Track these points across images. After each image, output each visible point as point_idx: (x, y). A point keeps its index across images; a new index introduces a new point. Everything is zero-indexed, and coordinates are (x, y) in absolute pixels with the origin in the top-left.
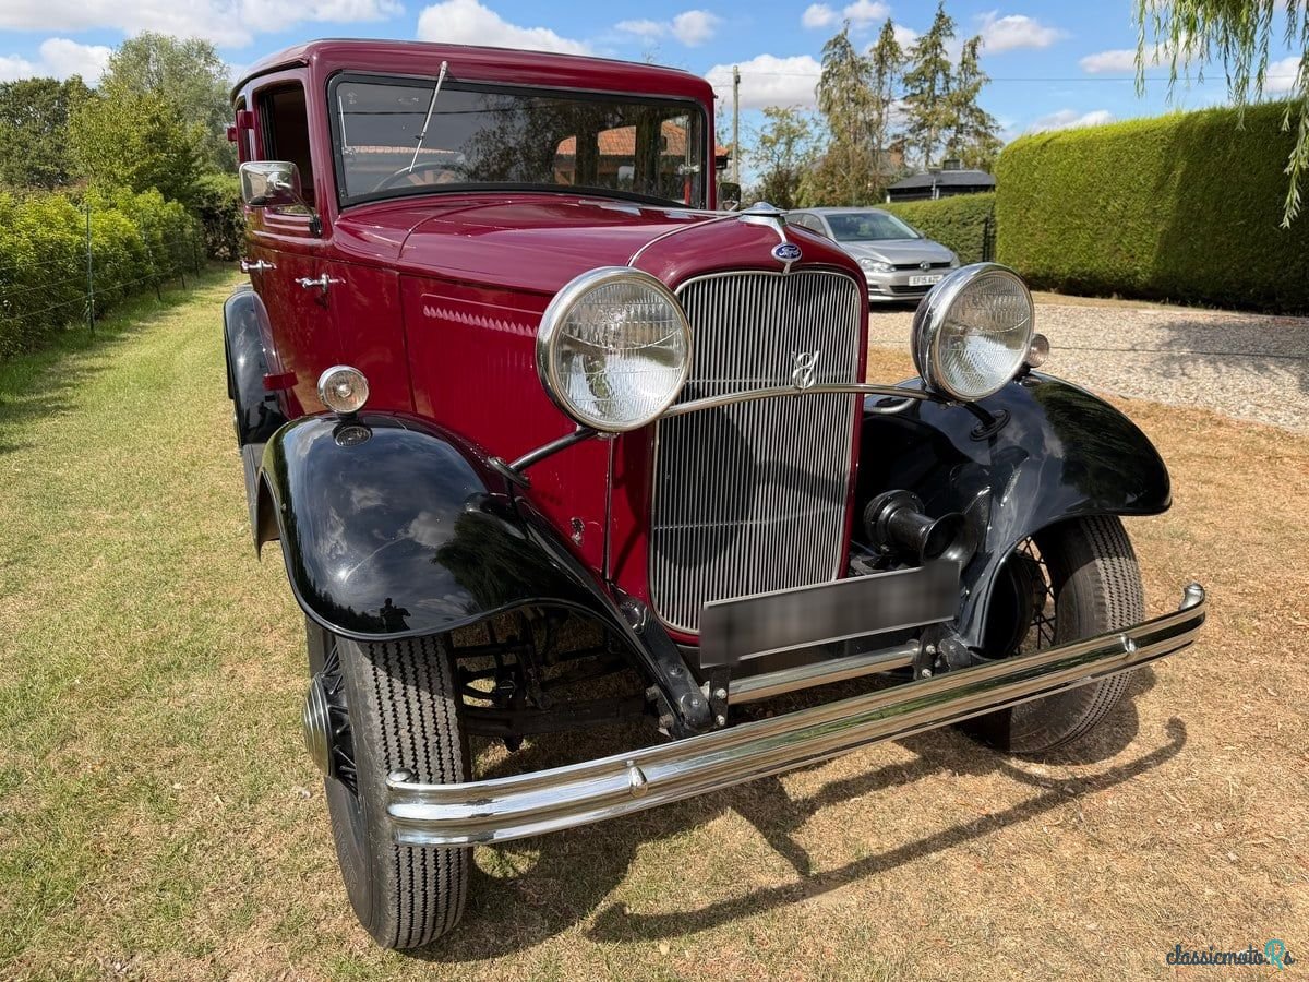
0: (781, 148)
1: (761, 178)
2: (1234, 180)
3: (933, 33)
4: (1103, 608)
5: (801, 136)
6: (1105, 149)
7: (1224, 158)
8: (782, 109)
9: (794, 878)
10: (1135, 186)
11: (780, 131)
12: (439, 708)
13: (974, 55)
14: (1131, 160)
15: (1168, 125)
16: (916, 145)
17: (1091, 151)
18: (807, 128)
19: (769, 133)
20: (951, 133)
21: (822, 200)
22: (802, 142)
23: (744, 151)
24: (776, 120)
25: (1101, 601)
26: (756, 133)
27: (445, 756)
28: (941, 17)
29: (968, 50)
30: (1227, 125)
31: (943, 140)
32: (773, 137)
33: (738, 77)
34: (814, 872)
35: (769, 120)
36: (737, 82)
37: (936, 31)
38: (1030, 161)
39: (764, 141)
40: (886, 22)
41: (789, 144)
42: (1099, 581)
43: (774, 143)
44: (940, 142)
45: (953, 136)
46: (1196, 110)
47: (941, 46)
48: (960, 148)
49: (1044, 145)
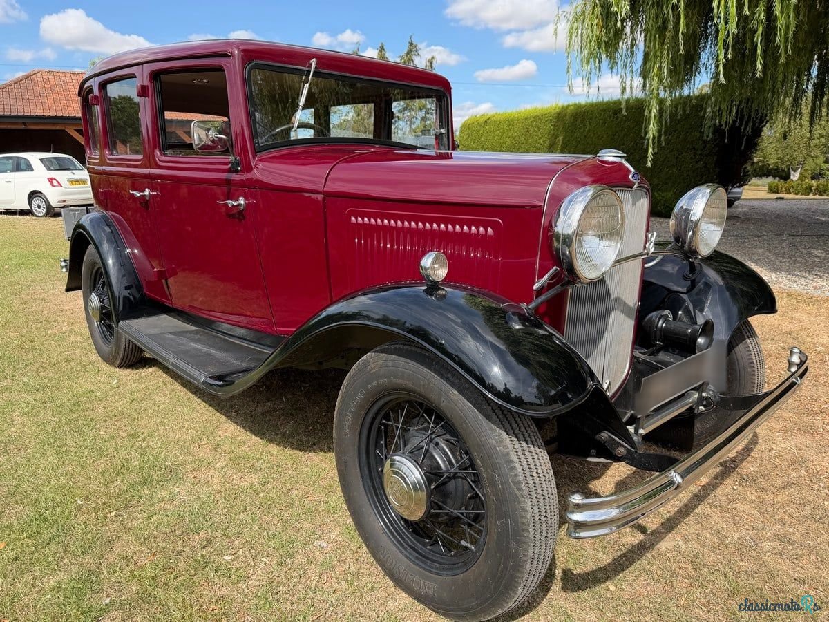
2: (590, 142)
3: (408, 53)
4: (752, 365)
6: (520, 124)
7: (584, 131)
9: (641, 537)
10: (538, 146)
13: (432, 68)
14: (535, 131)
15: (553, 111)
16: (403, 120)
17: (513, 126)
20: (422, 114)
25: (751, 361)
28: (411, 44)
29: (428, 64)
30: (584, 113)
31: (418, 117)
34: (649, 531)
37: (409, 52)
38: (479, 131)
40: (380, 45)
42: (749, 351)
44: (417, 118)
45: (424, 115)
46: (566, 104)
47: (413, 61)
48: (428, 122)
49: (486, 122)
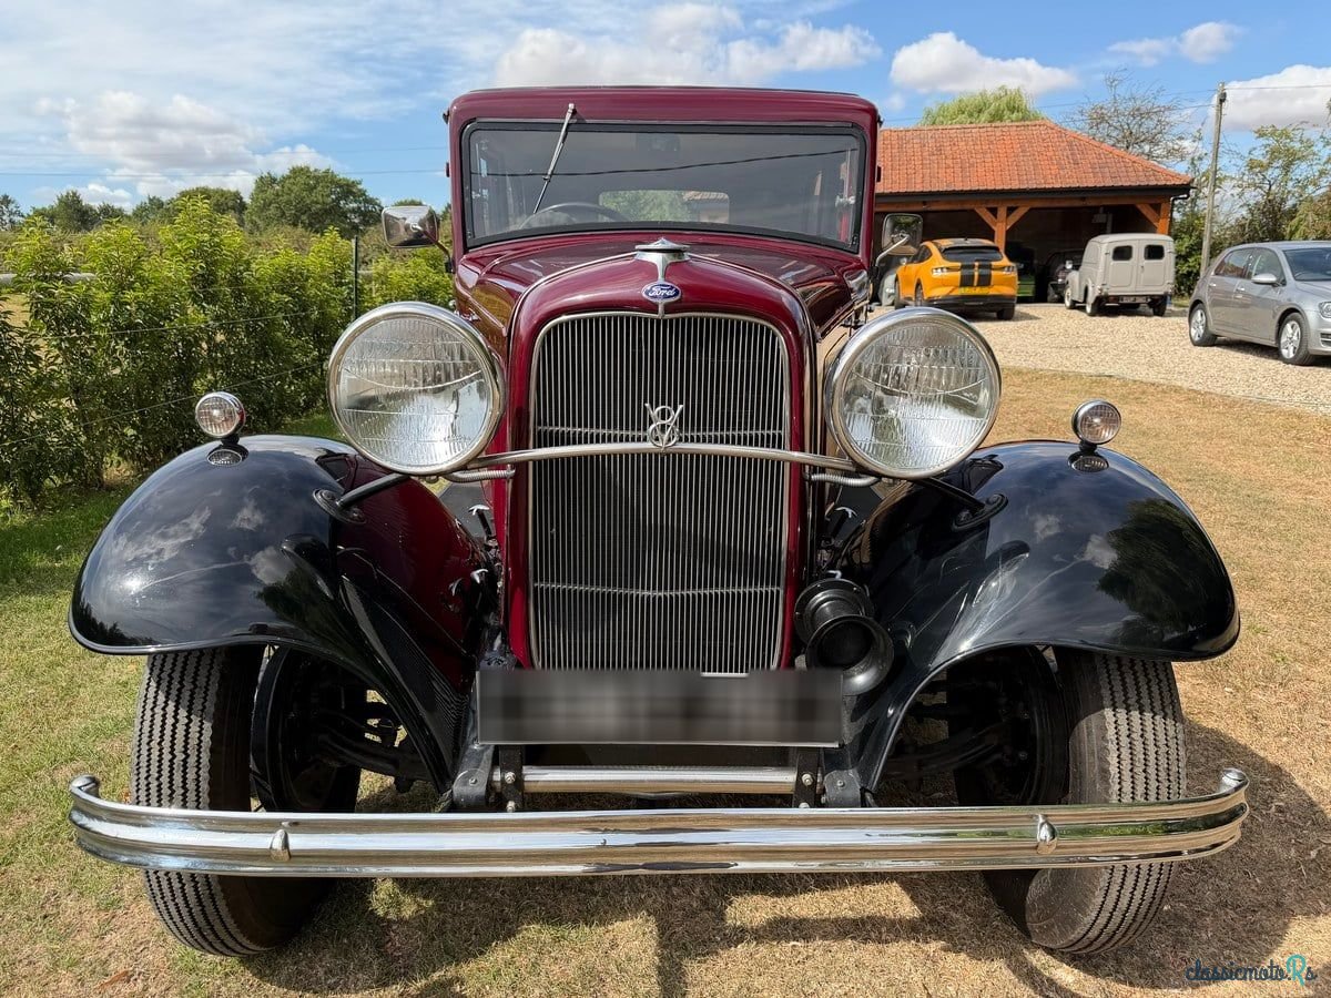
0: (1273, 173)
1: (1246, 208)
5: (1302, 159)
8: (1280, 128)
11: (1274, 154)
12: (194, 728)
18: (1313, 148)
19: (1259, 155)
21: (1324, 232)
22: (1304, 165)
23: (1225, 177)
24: (1271, 141)
26: (1242, 158)
27: (191, 775)
32: (1265, 161)
33: (1225, 95)
35: (1263, 141)
36: (1222, 101)
39: (1252, 166)
41: (1287, 168)
43: (1264, 167)
